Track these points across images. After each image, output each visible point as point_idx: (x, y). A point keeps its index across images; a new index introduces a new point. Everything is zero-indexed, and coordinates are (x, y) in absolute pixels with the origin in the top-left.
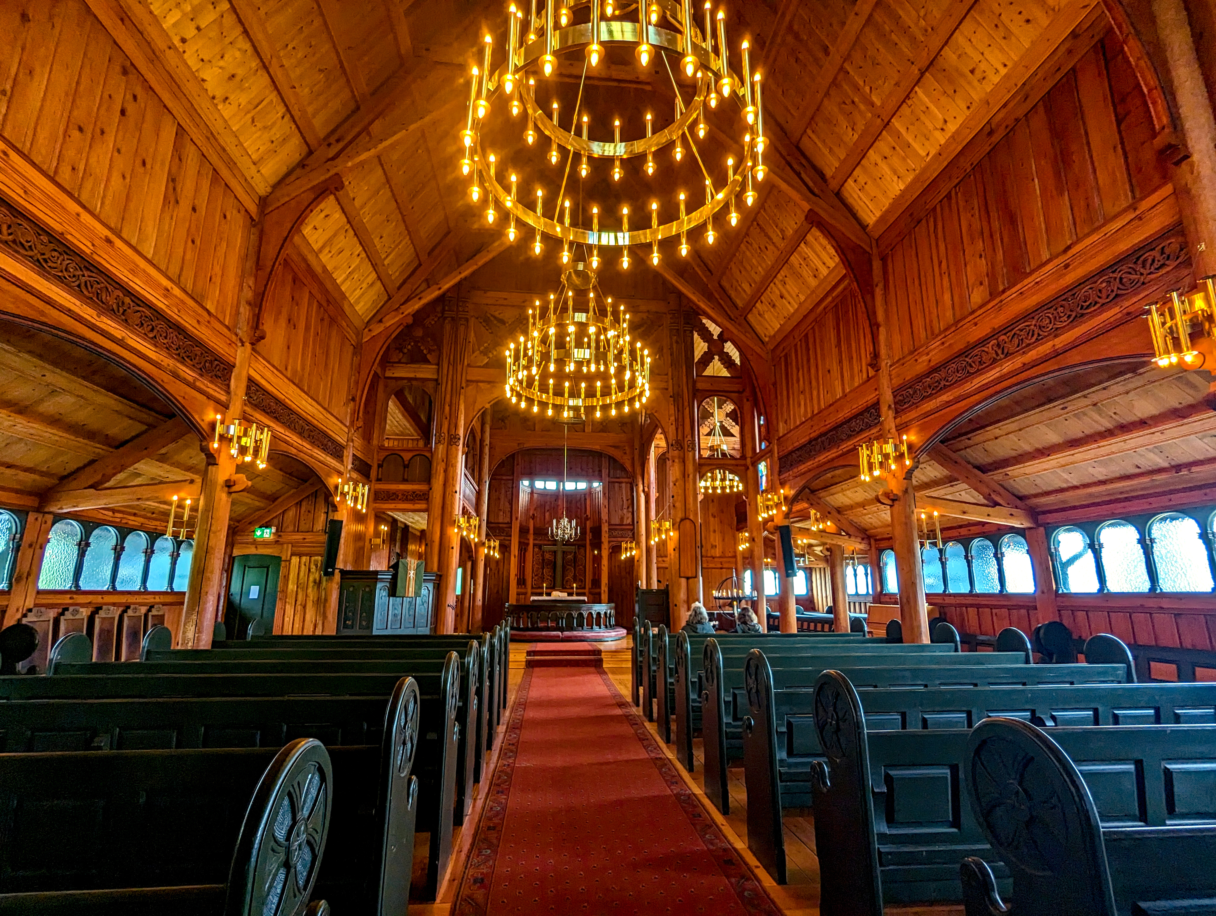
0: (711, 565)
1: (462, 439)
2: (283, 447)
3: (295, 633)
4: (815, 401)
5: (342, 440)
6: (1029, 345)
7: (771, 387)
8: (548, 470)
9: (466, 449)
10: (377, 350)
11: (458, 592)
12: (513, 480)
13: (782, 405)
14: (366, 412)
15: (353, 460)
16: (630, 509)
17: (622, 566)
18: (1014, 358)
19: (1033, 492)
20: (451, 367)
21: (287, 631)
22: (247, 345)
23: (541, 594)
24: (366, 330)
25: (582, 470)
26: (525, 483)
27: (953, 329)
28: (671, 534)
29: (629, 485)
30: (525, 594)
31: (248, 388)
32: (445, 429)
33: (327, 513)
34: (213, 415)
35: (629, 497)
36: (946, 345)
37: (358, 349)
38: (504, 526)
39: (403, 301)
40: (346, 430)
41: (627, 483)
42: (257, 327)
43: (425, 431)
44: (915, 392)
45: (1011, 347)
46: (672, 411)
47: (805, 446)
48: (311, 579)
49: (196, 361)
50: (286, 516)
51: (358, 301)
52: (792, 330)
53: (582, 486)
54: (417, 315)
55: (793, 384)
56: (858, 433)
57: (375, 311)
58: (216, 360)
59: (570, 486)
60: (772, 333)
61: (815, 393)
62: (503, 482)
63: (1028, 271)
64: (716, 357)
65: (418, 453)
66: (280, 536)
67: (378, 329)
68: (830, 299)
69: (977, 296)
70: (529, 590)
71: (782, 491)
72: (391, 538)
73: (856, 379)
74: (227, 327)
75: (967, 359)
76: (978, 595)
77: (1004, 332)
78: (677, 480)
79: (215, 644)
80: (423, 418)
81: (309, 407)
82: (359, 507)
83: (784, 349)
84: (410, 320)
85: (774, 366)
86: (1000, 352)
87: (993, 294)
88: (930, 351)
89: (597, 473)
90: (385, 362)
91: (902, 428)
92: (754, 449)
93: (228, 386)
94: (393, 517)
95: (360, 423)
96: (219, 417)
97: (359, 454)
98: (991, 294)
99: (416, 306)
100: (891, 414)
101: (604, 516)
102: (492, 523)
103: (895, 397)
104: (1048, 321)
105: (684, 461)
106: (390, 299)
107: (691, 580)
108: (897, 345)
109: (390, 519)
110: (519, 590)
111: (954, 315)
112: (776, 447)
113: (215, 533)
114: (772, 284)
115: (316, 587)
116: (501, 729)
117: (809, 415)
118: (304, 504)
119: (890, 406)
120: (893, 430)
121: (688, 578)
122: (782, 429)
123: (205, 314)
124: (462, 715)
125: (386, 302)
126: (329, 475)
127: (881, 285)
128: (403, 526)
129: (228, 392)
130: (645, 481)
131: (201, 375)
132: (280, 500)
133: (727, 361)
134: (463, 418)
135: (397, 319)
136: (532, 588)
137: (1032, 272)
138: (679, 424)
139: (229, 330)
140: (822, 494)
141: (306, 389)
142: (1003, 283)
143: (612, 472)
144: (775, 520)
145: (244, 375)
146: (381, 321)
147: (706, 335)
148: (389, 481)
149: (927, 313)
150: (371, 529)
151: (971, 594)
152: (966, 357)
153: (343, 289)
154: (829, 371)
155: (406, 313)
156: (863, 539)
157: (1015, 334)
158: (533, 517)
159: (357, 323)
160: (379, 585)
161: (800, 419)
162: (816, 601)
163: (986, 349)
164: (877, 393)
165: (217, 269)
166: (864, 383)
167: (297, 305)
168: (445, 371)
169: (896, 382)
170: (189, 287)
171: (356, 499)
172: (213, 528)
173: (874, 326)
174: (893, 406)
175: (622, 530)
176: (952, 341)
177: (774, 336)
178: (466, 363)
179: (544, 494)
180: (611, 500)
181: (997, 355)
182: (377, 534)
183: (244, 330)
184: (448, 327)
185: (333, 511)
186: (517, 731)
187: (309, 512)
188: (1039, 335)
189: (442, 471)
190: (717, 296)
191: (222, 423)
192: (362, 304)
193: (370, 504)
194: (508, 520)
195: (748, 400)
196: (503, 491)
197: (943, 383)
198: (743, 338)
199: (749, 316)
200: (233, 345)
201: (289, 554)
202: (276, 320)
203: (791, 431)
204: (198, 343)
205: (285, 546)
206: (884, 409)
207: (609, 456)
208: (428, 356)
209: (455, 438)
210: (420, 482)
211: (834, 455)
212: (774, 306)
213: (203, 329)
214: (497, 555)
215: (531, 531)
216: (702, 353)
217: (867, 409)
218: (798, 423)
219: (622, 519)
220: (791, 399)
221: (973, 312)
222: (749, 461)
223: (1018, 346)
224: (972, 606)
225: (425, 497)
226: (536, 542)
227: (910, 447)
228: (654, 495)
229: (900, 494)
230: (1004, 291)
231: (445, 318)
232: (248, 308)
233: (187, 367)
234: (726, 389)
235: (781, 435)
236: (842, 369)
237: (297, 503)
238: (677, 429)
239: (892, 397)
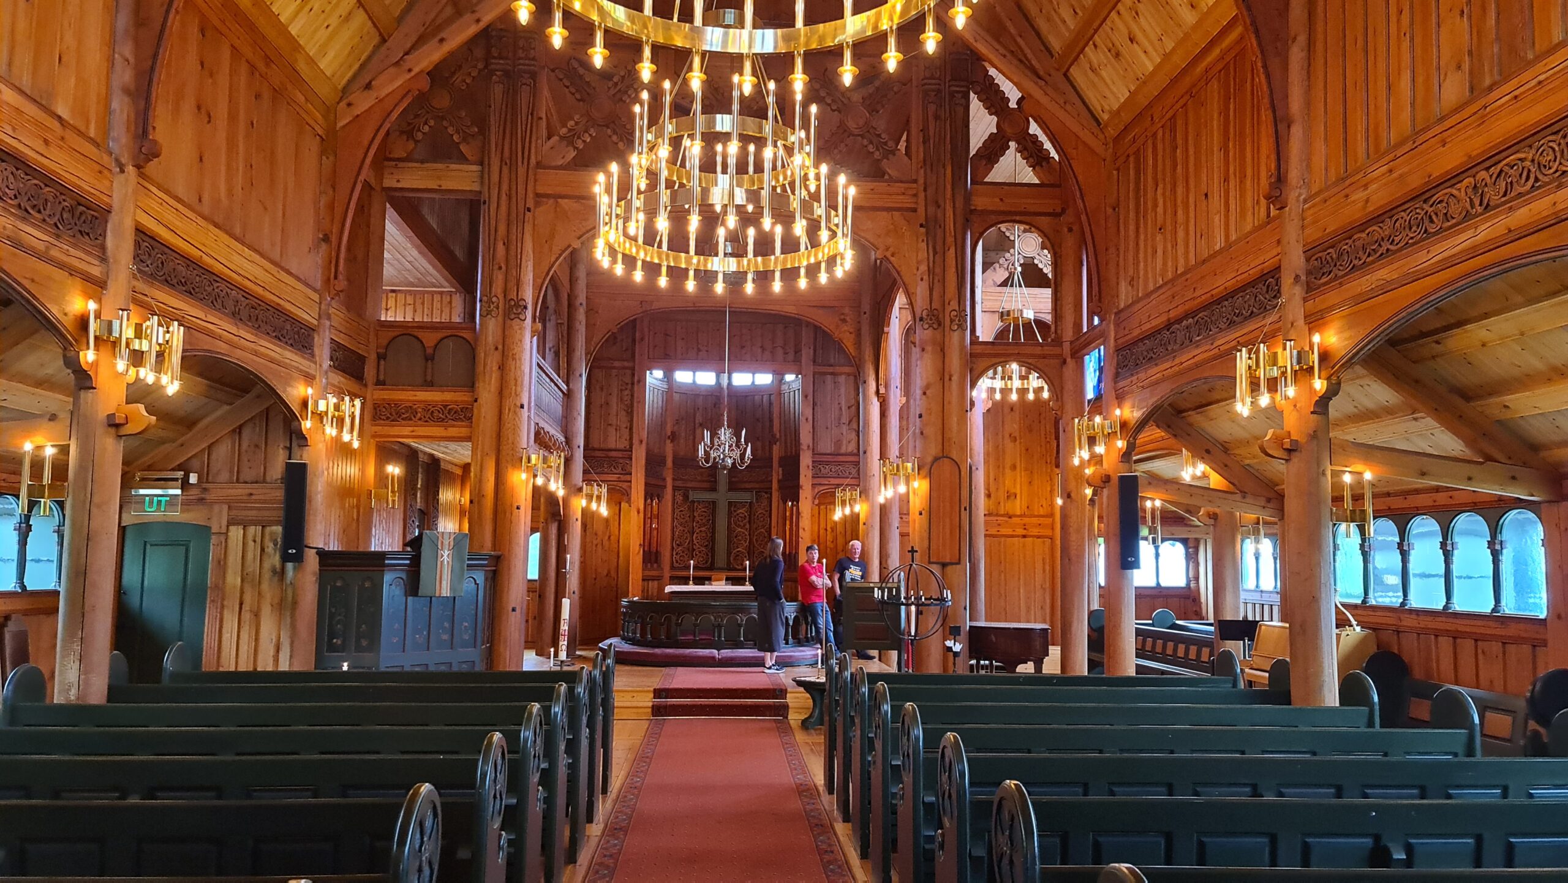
0: (1004, 531)
1: (530, 307)
2: (206, 343)
3: (242, 668)
4: (1181, 249)
5: (308, 316)
6: (1520, 195)
7: (1110, 211)
8: (699, 350)
9: (539, 326)
10: (366, 143)
11: (533, 573)
12: (633, 369)
13: (1127, 250)
14: (351, 259)
15: (333, 350)
16: (855, 426)
17: (840, 529)
18: (1496, 216)
19: (1555, 438)
20: (505, 170)
21: (229, 665)
22: (130, 169)
23: (685, 581)
24: (343, 104)
25: (763, 348)
26: (655, 377)
27: (1409, 146)
28: (916, 484)
29: (852, 378)
30: (658, 578)
31: (137, 245)
32: (498, 288)
33: (290, 449)
34: (79, 304)
35: (853, 402)
36: (1395, 175)
37: (330, 143)
38: (619, 454)
39: (409, 45)
40: (316, 297)
41: (849, 375)
42: (145, 133)
43: (464, 279)
44: (1340, 255)
45: (1493, 195)
46: (923, 255)
47: (1159, 331)
48: (267, 565)
49: (48, 212)
50: (214, 456)
51: (323, 51)
52: (1150, 105)
53: (764, 379)
54: (437, 74)
55: (1145, 212)
56: (1246, 319)
57: (356, 66)
58: (79, 204)
59: (742, 379)
60: (1116, 107)
61: (1181, 234)
62: (614, 372)
63: (1530, 56)
64: (1012, 144)
65: (449, 332)
66: (205, 489)
67: (363, 103)
68: (1216, 52)
69: (1453, 89)
70: (667, 574)
71: (1118, 412)
72: (408, 485)
73: (1249, 218)
74: (92, 141)
75: (1425, 206)
76: (1457, 615)
77: (1487, 164)
78: (928, 386)
79: (114, 693)
80: (459, 253)
81: (247, 265)
82: (346, 437)
83: (1134, 140)
84: (425, 84)
85: (1118, 170)
86: (1477, 202)
87: (1475, 90)
88: (1372, 181)
89: (791, 356)
90: (383, 159)
91: (1315, 321)
92: (1078, 325)
93: (103, 248)
94: (409, 447)
95: (342, 283)
96: (92, 306)
97: (341, 339)
98: (1472, 90)
99: (431, 56)
100: (1298, 291)
101: (805, 438)
102: (594, 449)
103: (1308, 260)
104: (1551, 157)
105: (942, 350)
106: (384, 41)
107: (949, 569)
108: (1319, 161)
109: (405, 451)
110: (647, 573)
111: (1413, 120)
112: (1112, 327)
113: (99, 506)
114: (1113, 14)
115: (276, 579)
116: (595, 830)
117: (1170, 275)
118: (246, 433)
119: (1297, 277)
120: (1301, 322)
121: (944, 565)
122: (1124, 294)
123: (55, 125)
124: (513, 818)
125: (377, 48)
126: (288, 381)
127: (1302, 39)
128: (426, 459)
129: (104, 260)
130: (881, 375)
131: (58, 237)
132: (201, 425)
133: (1033, 153)
134: (530, 268)
135: (398, 83)
136: (672, 568)
137: (1539, 58)
138: (935, 276)
139: (97, 145)
140: (1195, 417)
141: (238, 231)
142: (1492, 75)
143: (820, 352)
144: (1105, 465)
145: (128, 225)
146: (368, 86)
147: (995, 101)
148: (397, 385)
149: (1372, 107)
150: (371, 470)
151: (1446, 613)
152: (1425, 201)
153: (293, 33)
154: (1206, 195)
155: (416, 70)
156: (1269, 500)
157: (1501, 171)
158: (673, 437)
159: (324, 91)
160: (388, 577)
161: (1155, 282)
162: (1203, 599)
163: (1454, 192)
164: (1279, 249)
165: (70, 39)
166: (1261, 227)
167: (211, 75)
168: (495, 177)
169: (1313, 234)
170: (26, 82)
171: (340, 422)
172: (96, 499)
173: (1281, 123)
174: (1303, 278)
175: (839, 463)
176: (1405, 169)
177: (1119, 111)
178: (533, 161)
179: (694, 393)
180: (818, 409)
181: (1472, 206)
182: (382, 479)
183: (120, 140)
184: (498, 90)
185: (300, 446)
186: (621, 835)
187: (257, 446)
188: (1537, 180)
189: (495, 368)
190: (1012, 30)
191: (98, 315)
192: (331, 54)
193: (367, 425)
194: (623, 444)
195: (1070, 230)
196: (615, 391)
197: (1386, 245)
198: (1061, 114)
199: (1074, 72)
200: (106, 172)
201: (224, 523)
202: (176, 110)
203: (1139, 300)
204: (48, 180)
205: (216, 508)
206: (1287, 281)
207: (816, 327)
208: (463, 148)
209: (517, 305)
210: (454, 386)
211: (1206, 355)
212: (1117, 55)
213: (54, 153)
214: (604, 511)
215: (669, 462)
216: (986, 137)
217: (1263, 277)
218: (1151, 287)
219: (838, 443)
220: (1142, 237)
221: (1442, 119)
222: (1067, 347)
223: (1505, 195)
224: (1447, 633)
225: (464, 414)
226: (679, 483)
227: (1324, 356)
228: (896, 400)
229: (1302, 440)
230: (1490, 89)
231: (492, 73)
232: (126, 99)
233: (34, 225)
234: (1032, 209)
235: (1122, 305)
236: (1227, 192)
237: (234, 431)
238: (931, 290)
239: (1303, 259)
